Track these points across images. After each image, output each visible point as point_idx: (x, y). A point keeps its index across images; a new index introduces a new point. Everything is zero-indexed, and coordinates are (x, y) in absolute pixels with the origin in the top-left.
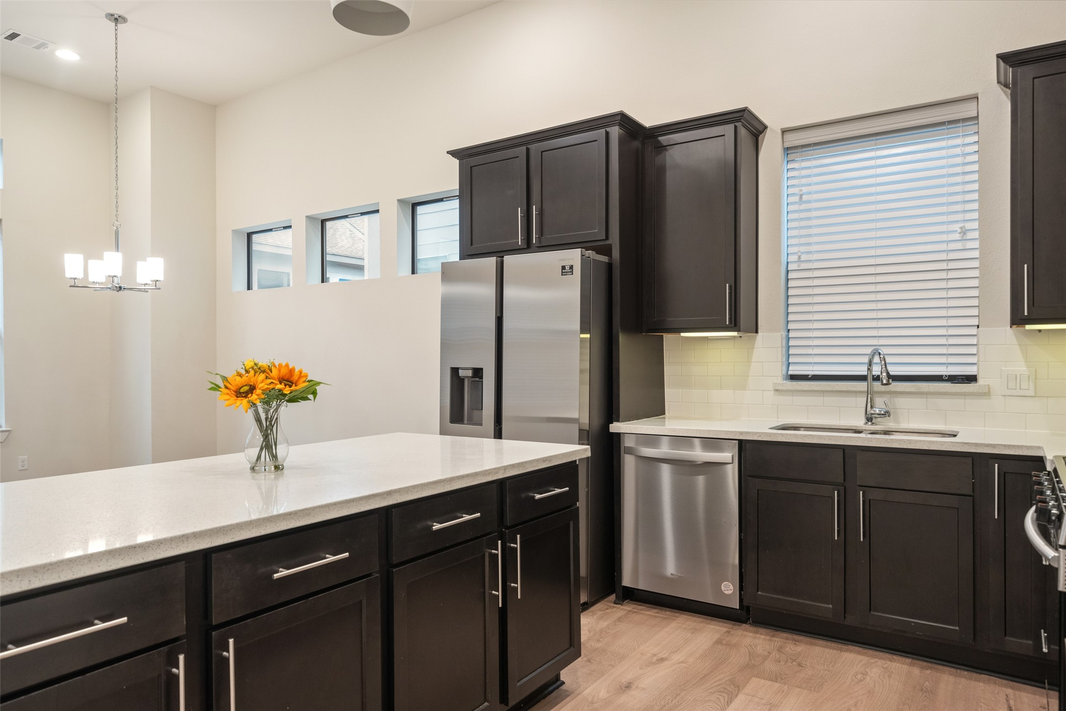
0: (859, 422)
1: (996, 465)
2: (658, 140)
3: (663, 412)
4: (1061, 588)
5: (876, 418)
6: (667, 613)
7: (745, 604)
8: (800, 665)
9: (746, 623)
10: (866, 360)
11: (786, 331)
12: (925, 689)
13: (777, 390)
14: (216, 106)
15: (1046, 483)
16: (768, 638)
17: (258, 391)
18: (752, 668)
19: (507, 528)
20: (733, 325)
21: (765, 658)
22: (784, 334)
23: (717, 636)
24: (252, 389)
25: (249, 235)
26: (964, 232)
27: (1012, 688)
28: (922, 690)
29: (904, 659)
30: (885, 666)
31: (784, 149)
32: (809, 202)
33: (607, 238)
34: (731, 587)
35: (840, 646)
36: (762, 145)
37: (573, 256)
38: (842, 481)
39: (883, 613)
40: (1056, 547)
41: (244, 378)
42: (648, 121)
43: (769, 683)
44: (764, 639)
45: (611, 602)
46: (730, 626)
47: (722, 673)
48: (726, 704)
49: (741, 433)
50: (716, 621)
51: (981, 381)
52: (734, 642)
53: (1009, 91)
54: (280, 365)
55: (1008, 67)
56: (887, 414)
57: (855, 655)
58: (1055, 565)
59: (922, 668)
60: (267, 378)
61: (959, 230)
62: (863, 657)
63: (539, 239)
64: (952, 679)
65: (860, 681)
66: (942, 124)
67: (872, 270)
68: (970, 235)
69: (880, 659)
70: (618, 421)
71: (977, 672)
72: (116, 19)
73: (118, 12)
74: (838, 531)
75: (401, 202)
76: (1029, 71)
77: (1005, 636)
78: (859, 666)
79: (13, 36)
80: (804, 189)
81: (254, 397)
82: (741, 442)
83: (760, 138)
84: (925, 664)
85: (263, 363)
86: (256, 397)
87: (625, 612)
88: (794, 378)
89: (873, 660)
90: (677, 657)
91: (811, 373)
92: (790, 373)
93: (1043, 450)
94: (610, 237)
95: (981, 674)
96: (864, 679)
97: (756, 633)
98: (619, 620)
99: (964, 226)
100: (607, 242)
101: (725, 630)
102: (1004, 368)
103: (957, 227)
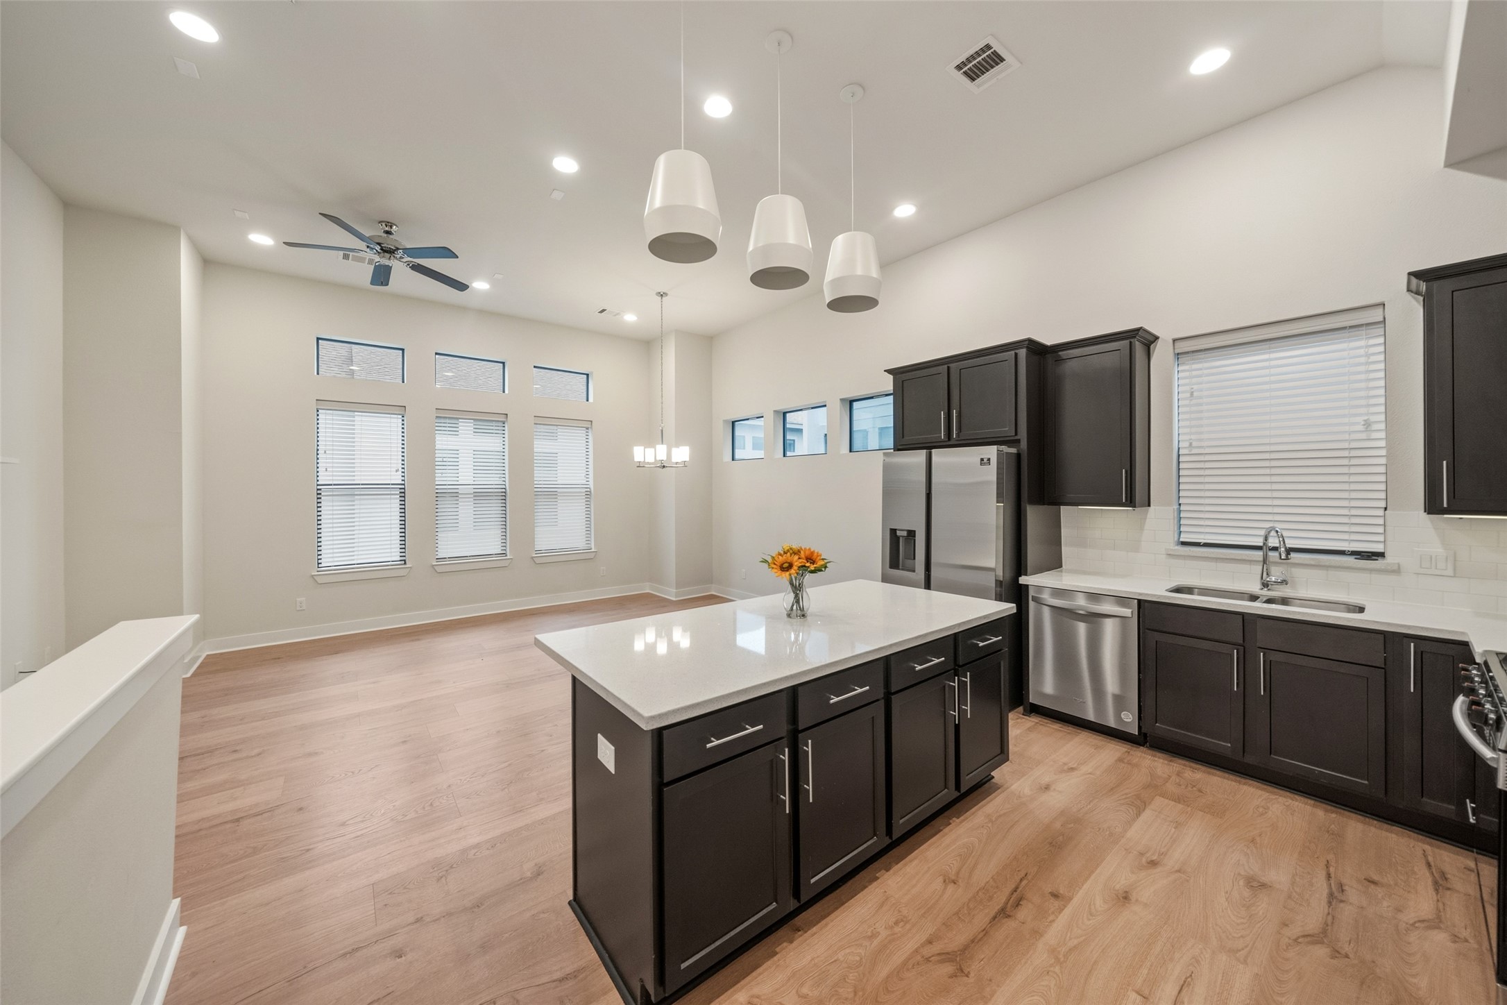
0: (1255, 588)
1: (1412, 644)
2: (1059, 355)
3: (1061, 566)
4: (1501, 785)
5: (1272, 585)
6: (1070, 728)
7: (1144, 730)
8: (1200, 791)
9: (1143, 746)
10: (1263, 533)
11: (1177, 504)
12: (1331, 832)
13: (1169, 555)
14: (712, 337)
15: (1476, 679)
16: (1166, 762)
17: (795, 568)
18: (1154, 787)
19: (960, 666)
20: (1129, 502)
21: (1166, 780)
22: (1176, 507)
23: (1118, 755)
24: (791, 566)
25: (733, 423)
26: (1368, 424)
27: (1431, 845)
28: (1328, 832)
29: (1306, 800)
30: (1287, 803)
31: (1175, 354)
32: (1200, 397)
33: (1016, 434)
34: (1131, 716)
35: (1238, 779)
36: (1153, 353)
37: (991, 452)
38: (1242, 642)
39: (1284, 758)
40: (1494, 748)
41: (784, 557)
42: (1048, 341)
43: (1173, 803)
44: (1163, 763)
45: (1020, 713)
46: (1129, 747)
47: (1127, 788)
48: (1135, 815)
49: (1140, 594)
50: (1114, 740)
51: (1390, 559)
52: (1134, 761)
53: (1422, 298)
54: (805, 549)
55: (1422, 282)
56: (1284, 582)
57: (1254, 789)
58: (1493, 764)
59: (1326, 811)
60: (799, 558)
61: (1363, 423)
62: (1263, 792)
63: (958, 435)
64: (1360, 826)
65: (1262, 814)
66: (1345, 328)
67: (1267, 456)
68: (1375, 427)
69: (1280, 796)
70: (1026, 575)
71: (1387, 823)
72: (662, 295)
73: (662, 290)
74: (1237, 684)
75: (842, 400)
76: (1448, 285)
77: (1422, 797)
78: (1260, 800)
79: (603, 311)
80: (1195, 387)
81: (792, 571)
82: (1140, 601)
83: (1152, 346)
84: (1329, 807)
85: (795, 546)
86: (794, 572)
87: (1033, 724)
88: (1184, 544)
89: (1274, 797)
90: (1086, 768)
91: (1203, 541)
92: (1181, 540)
93: (1468, 635)
94: (1019, 433)
95: (1394, 825)
96: (1266, 813)
97: (1155, 756)
98: (1030, 729)
99: (1368, 419)
100: (1016, 438)
101: (1125, 750)
102: (1416, 549)
103: (1361, 419)
